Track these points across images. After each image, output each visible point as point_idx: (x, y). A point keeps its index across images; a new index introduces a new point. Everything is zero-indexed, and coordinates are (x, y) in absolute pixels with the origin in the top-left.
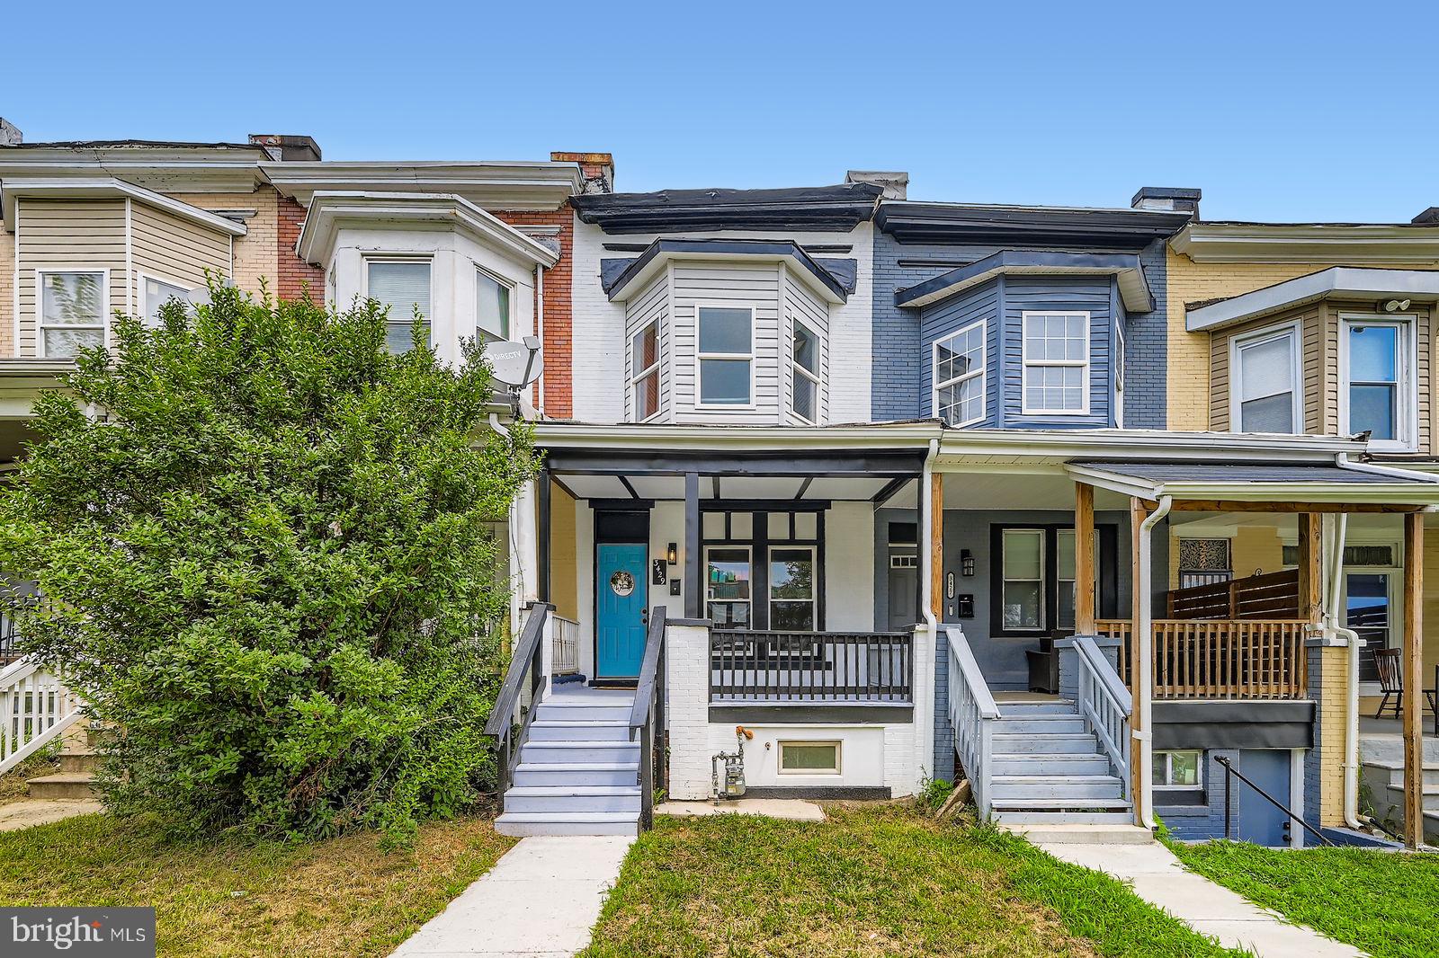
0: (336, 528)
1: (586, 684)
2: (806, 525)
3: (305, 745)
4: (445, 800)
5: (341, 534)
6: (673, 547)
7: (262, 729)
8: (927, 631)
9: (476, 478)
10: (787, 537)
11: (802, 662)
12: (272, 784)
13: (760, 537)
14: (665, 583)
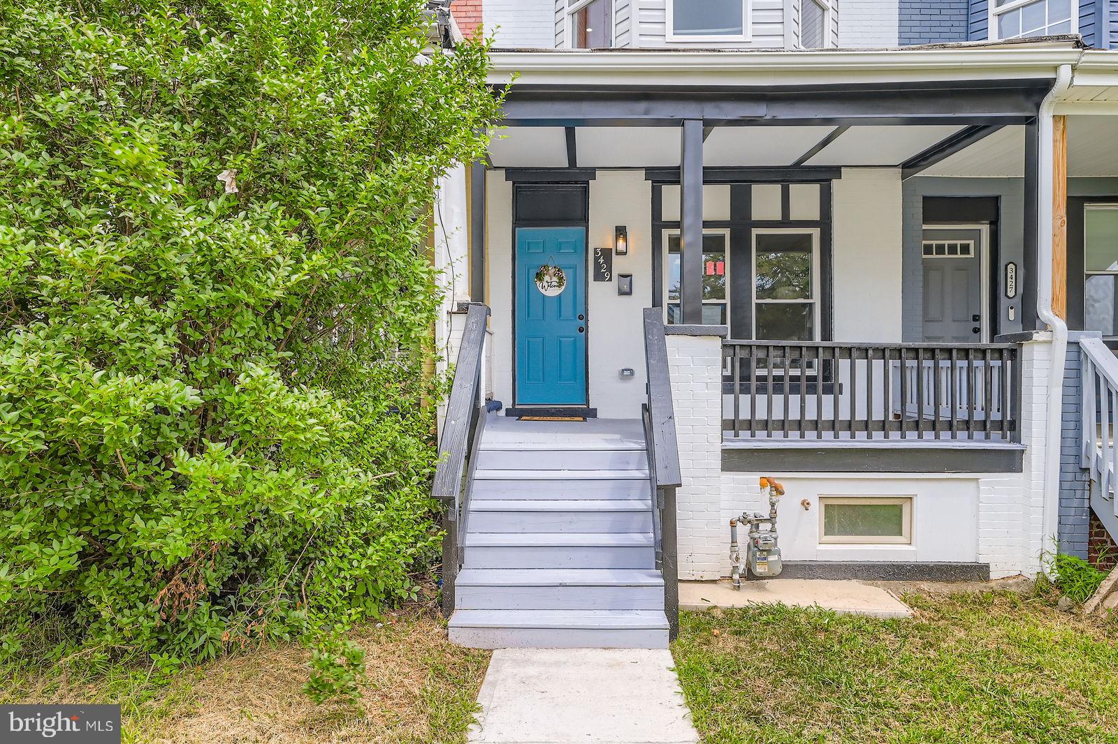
0: (228, 180)
1: (502, 413)
2: (805, 200)
3: (190, 526)
4: (371, 591)
5: (237, 190)
6: (621, 232)
7: (118, 501)
8: (1051, 342)
9: (436, 106)
10: (778, 216)
11: (804, 383)
12: (129, 583)
13: (741, 219)
14: (610, 280)
